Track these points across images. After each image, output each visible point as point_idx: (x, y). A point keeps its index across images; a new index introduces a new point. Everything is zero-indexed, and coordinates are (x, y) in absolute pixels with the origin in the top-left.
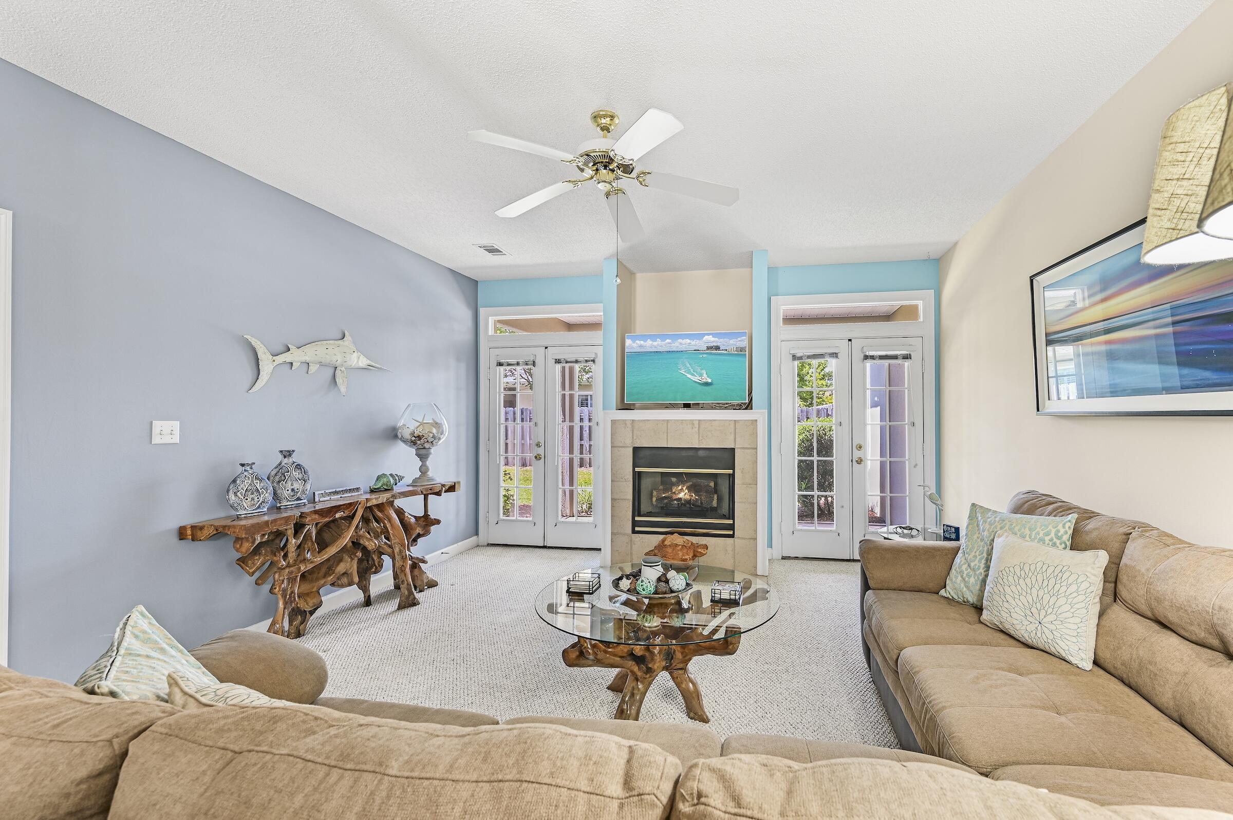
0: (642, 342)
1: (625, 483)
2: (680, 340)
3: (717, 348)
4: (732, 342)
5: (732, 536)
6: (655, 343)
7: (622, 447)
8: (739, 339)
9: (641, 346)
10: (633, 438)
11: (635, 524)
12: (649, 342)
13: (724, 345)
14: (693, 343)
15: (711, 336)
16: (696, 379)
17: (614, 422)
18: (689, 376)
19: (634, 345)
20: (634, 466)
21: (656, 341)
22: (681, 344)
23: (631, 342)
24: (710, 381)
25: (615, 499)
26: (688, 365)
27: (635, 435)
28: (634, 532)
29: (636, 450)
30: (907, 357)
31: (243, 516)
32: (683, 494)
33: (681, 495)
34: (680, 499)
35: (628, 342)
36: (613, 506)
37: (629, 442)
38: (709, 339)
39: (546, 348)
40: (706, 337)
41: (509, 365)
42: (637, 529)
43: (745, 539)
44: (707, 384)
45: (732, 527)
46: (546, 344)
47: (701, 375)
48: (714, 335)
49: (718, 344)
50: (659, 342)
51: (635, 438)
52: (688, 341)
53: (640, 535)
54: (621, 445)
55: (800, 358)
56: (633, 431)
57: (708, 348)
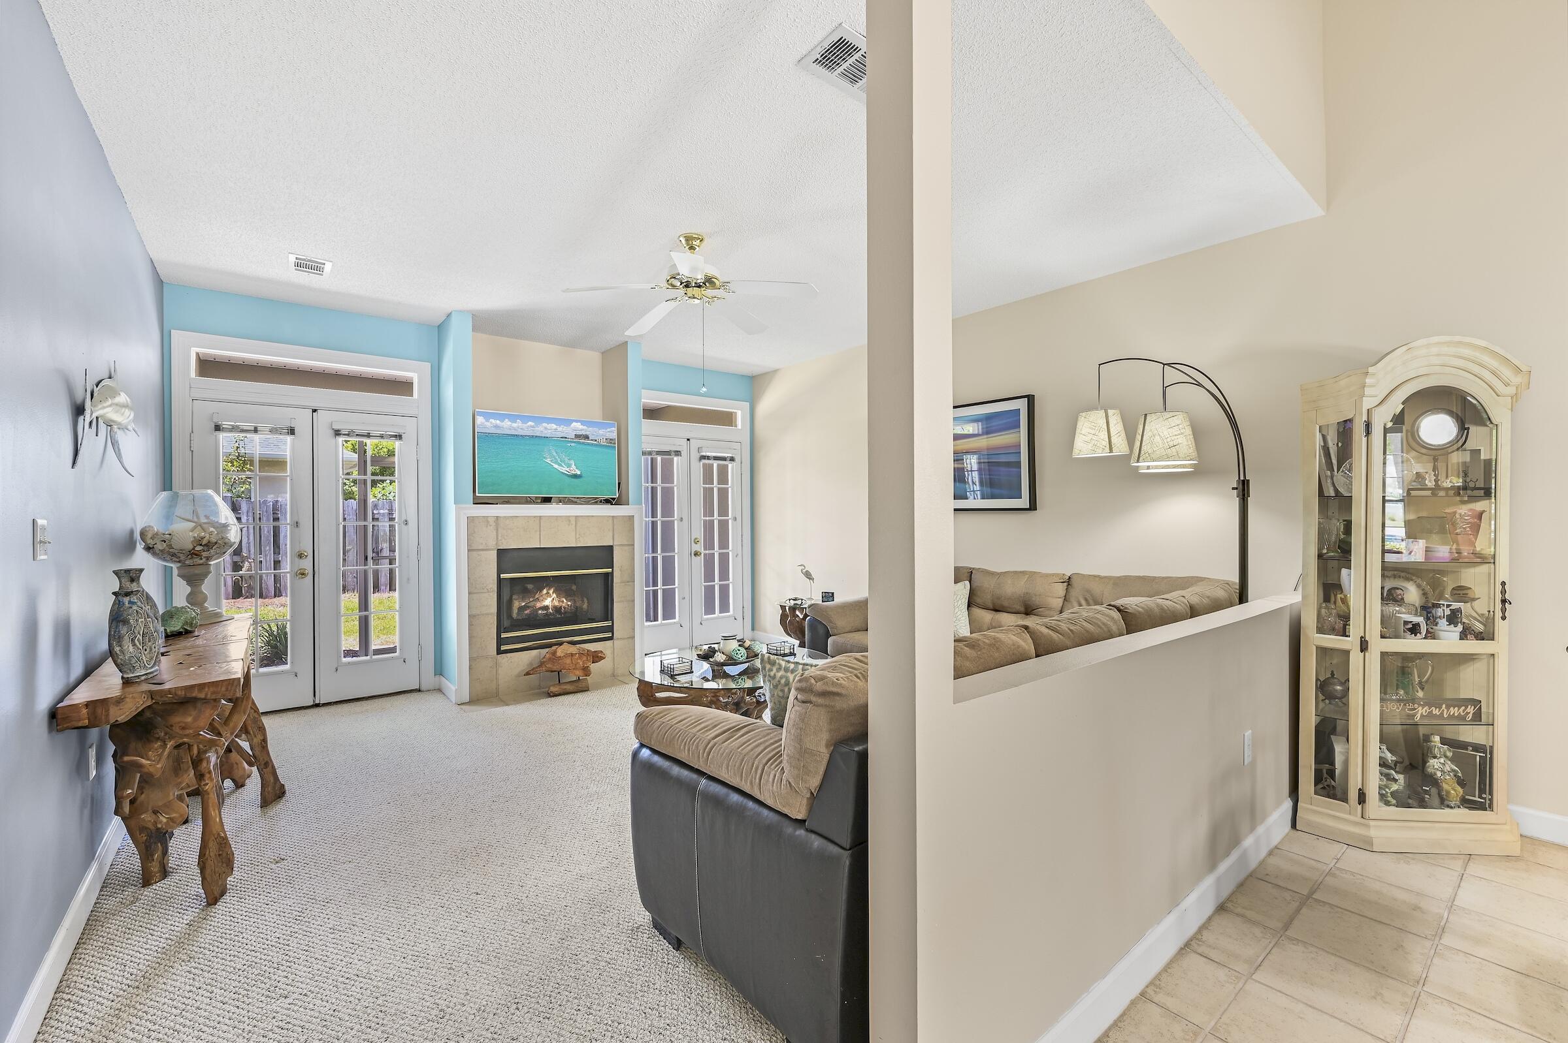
0: (498, 422)
1: (486, 595)
2: (545, 425)
3: (587, 437)
4: (601, 432)
5: (611, 638)
6: (515, 425)
7: (483, 550)
8: (609, 430)
9: (496, 427)
10: (497, 538)
11: (500, 642)
12: (507, 423)
13: (593, 435)
14: (560, 429)
15: (579, 424)
16: (564, 469)
17: (471, 520)
18: (556, 466)
19: (488, 424)
20: (499, 572)
21: (516, 422)
22: (546, 428)
23: (484, 420)
24: (579, 473)
25: (474, 616)
26: (555, 454)
27: (500, 535)
28: (499, 652)
29: (501, 553)
30: (732, 459)
31: (143, 678)
32: (549, 600)
33: (548, 602)
34: (546, 608)
35: (480, 420)
36: (470, 625)
37: (491, 542)
38: (578, 426)
39: (314, 411)
40: (574, 424)
41: (234, 429)
42: (503, 648)
43: (624, 639)
44: (575, 476)
45: (610, 629)
46: (315, 405)
47: (569, 466)
48: (583, 423)
49: (588, 433)
50: (518, 424)
51: (499, 538)
52: (554, 426)
53: (509, 655)
54: (481, 548)
55: (650, 453)
56: (497, 530)
57: (577, 436)
